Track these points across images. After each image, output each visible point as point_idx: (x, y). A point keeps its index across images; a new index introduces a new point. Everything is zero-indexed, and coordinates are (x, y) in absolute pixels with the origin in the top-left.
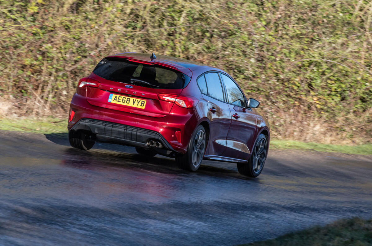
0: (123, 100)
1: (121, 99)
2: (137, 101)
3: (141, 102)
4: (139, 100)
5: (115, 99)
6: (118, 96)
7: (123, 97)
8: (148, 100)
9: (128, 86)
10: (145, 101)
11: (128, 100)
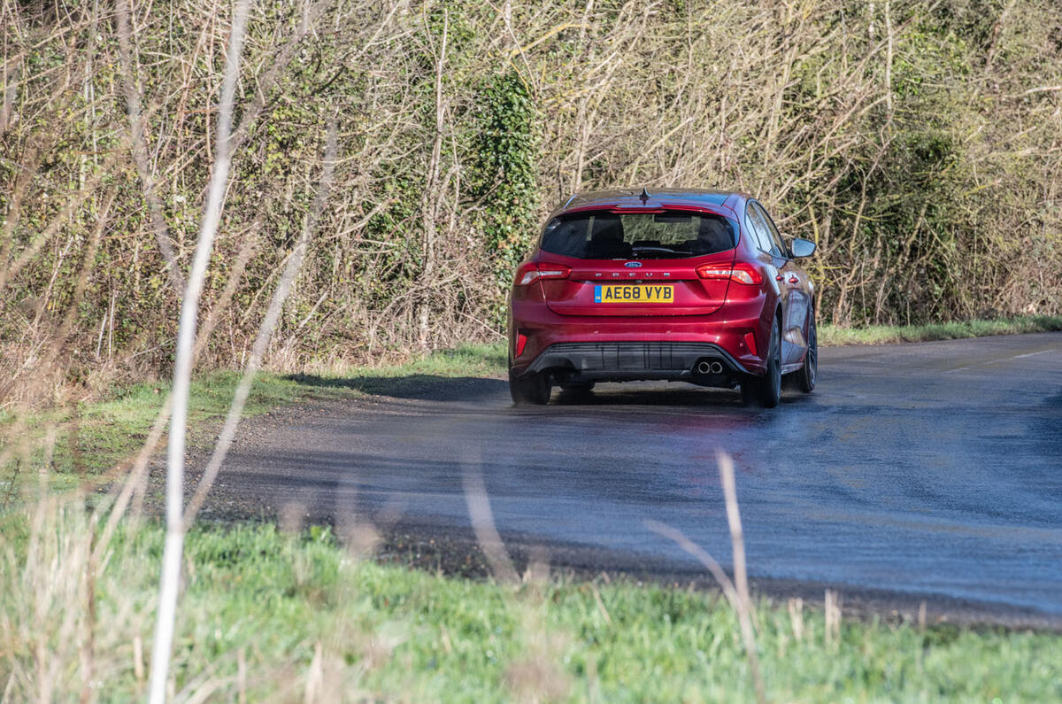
0: (625, 293)
1: (622, 291)
2: (654, 290)
3: (662, 290)
4: (658, 287)
5: (609, 295)
6: (612, 288)
7: (623, 287)
8: (676, 284)
9: (632, 264)
10: (672, 287)
11: (636, 290)
